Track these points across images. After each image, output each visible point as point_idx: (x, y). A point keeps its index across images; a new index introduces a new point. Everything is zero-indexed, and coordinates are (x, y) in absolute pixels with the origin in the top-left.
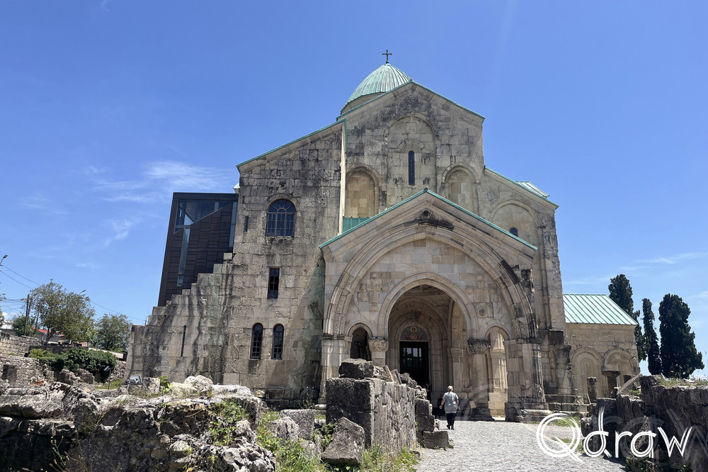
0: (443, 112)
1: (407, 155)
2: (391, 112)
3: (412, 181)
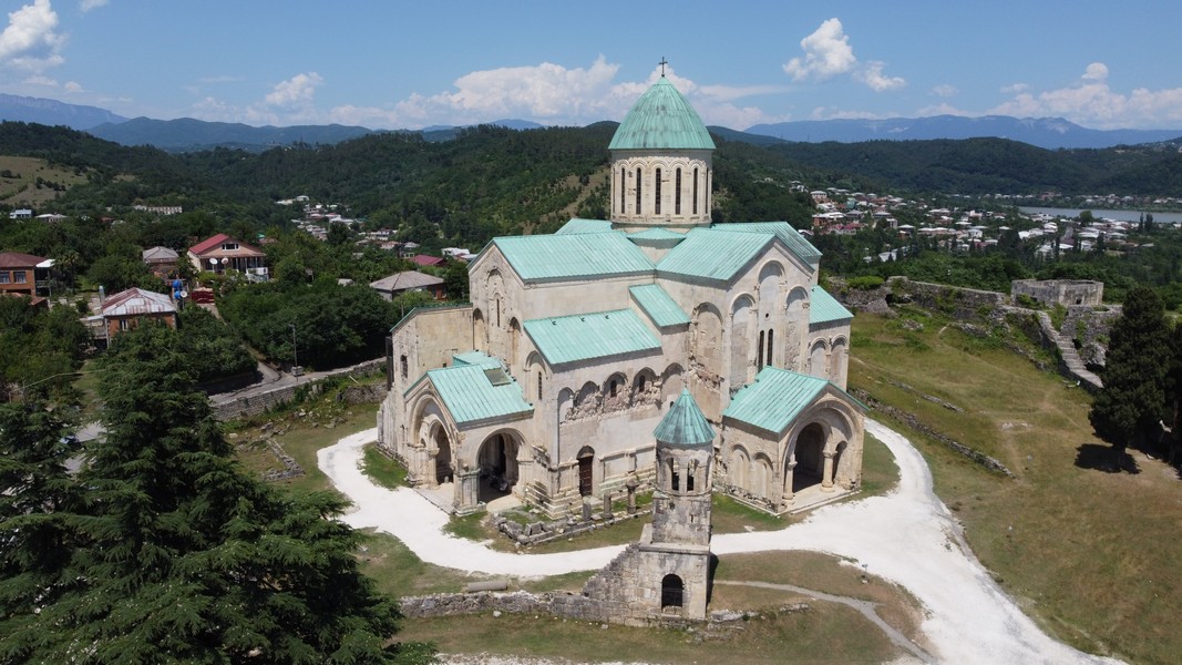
1: (496, 303)
3: (498, 327)
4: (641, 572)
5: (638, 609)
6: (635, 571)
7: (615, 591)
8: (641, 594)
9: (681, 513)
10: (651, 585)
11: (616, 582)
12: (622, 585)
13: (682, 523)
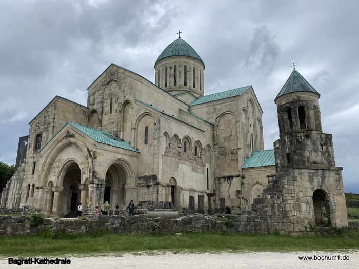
0: (122, 75)
1: (110, 100)
2: (105, 81)
3: (111, 113)
4: (297, 189)
5: (298, 222)
6: (292, 188)
7: (279, 206)
8: (298, 208)
9: (314, 143)
10: (305, 200)
11: (278, 198)
12: (284, 201)
13: (316, 151)
